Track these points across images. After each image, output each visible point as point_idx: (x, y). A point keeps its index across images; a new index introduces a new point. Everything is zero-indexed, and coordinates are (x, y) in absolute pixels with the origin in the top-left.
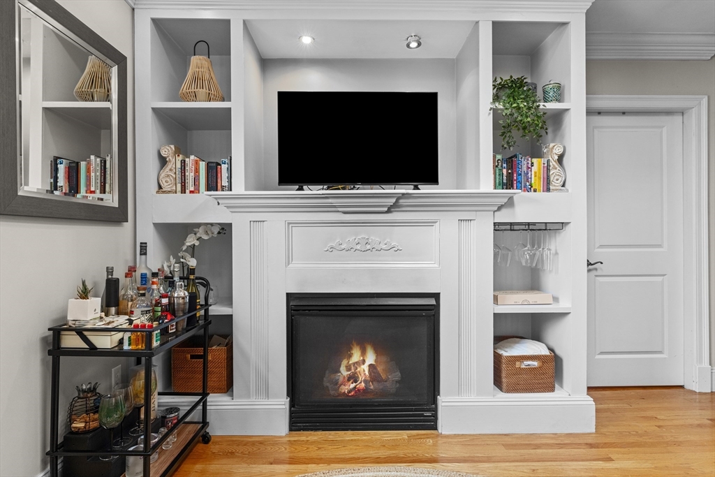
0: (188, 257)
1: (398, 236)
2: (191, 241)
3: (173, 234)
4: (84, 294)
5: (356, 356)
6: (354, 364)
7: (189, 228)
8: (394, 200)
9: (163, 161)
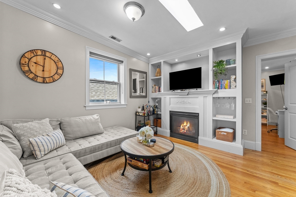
0: (156, 103)
1: (190, 100)
2: (157, 101)
3: (154, 99)
4: (139, 108)
5: (185, 124)
6: (184, 126)
7: (157, 98)
8: (187, 93)
9: (153, 87)
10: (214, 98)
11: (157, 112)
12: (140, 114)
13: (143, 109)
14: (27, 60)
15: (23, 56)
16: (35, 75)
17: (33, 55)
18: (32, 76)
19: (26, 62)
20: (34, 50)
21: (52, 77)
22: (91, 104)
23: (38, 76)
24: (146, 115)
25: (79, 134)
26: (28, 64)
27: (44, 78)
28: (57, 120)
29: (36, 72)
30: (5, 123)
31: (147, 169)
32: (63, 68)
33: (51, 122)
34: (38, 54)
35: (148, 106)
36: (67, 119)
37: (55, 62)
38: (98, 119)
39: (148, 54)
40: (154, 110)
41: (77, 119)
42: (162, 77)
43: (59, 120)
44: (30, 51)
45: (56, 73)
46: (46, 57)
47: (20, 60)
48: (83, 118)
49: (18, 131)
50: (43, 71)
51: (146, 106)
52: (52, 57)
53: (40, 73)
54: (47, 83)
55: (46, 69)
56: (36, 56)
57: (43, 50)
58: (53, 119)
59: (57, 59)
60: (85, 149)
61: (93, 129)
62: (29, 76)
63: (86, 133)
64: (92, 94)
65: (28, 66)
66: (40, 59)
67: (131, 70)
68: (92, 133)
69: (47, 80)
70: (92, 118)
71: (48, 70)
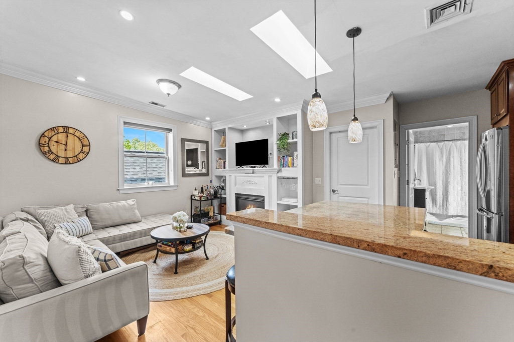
0: (222, 183)
1: (256, 180)
3: (220, 177)
4: (196, 190)
9: (217, 161)
10: (278, 178)
11: (221, 195)
12: (197, 198)
13: (202, 191)
14: (47, 140)
15: (43, 135)
16: (57, 155)
17: (53, 133)
18: (52, 157)
19: (45, 142)
20: (55, 127)
21: (76, 156)
22: (126, 186)
23: (59, 157)
24: (202, 199)
25: (110, 223)
26: (48, 143)
27: (67, 158)
28: (83, 206)
29: (57, 152)
30: (26, 209)
31: (174, 252)
32: (90, 145)
33: (76, 208)
34: (59, 132)
35: (209, 187)
36: (95, 205)
37: (79, 138)
38: (133, 205)
39: (208, 119)
40: (216, 193)
41: (107, 205)
42: (227, 148)
43: (85, 206)
44: (51, 129)
45: (81, 152)
46: (69, 134)
47: (40, 140)
48: (115, 204)
49: (42, 218)
50: (66, 150)
51: (206, 187)
52: (76, 134)
53: (61, 153)
54: (70, 163)
55: (68, 148)
56: (57, 134)
57: (65, 127)
58: (78, 206)
59: (81, 135)
60: (114, 237)
61: (126, 216)
62: (49, 157)
63: (118, 221)
64: (135, 170)
65: (49, 146)
66: (61, 137)
67: (183, 141)
68: (124, 222)
69: (71, 160)
70: (125, 204)
71: (71, 149)
